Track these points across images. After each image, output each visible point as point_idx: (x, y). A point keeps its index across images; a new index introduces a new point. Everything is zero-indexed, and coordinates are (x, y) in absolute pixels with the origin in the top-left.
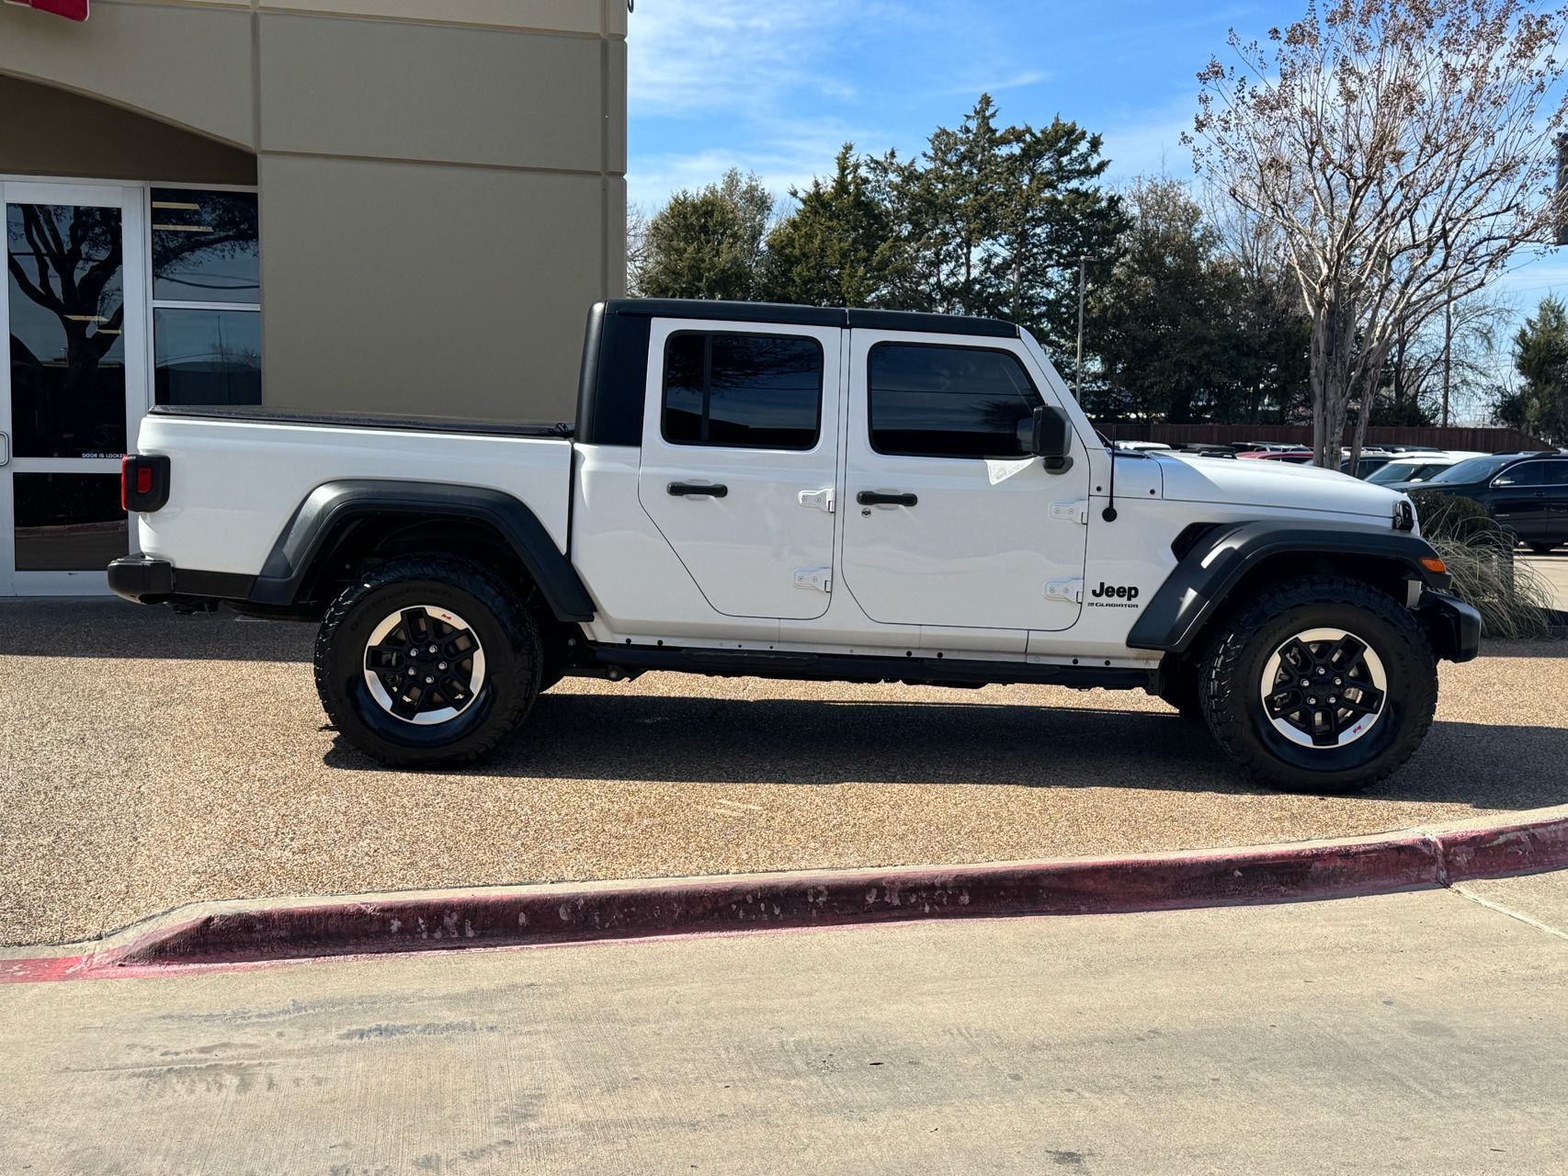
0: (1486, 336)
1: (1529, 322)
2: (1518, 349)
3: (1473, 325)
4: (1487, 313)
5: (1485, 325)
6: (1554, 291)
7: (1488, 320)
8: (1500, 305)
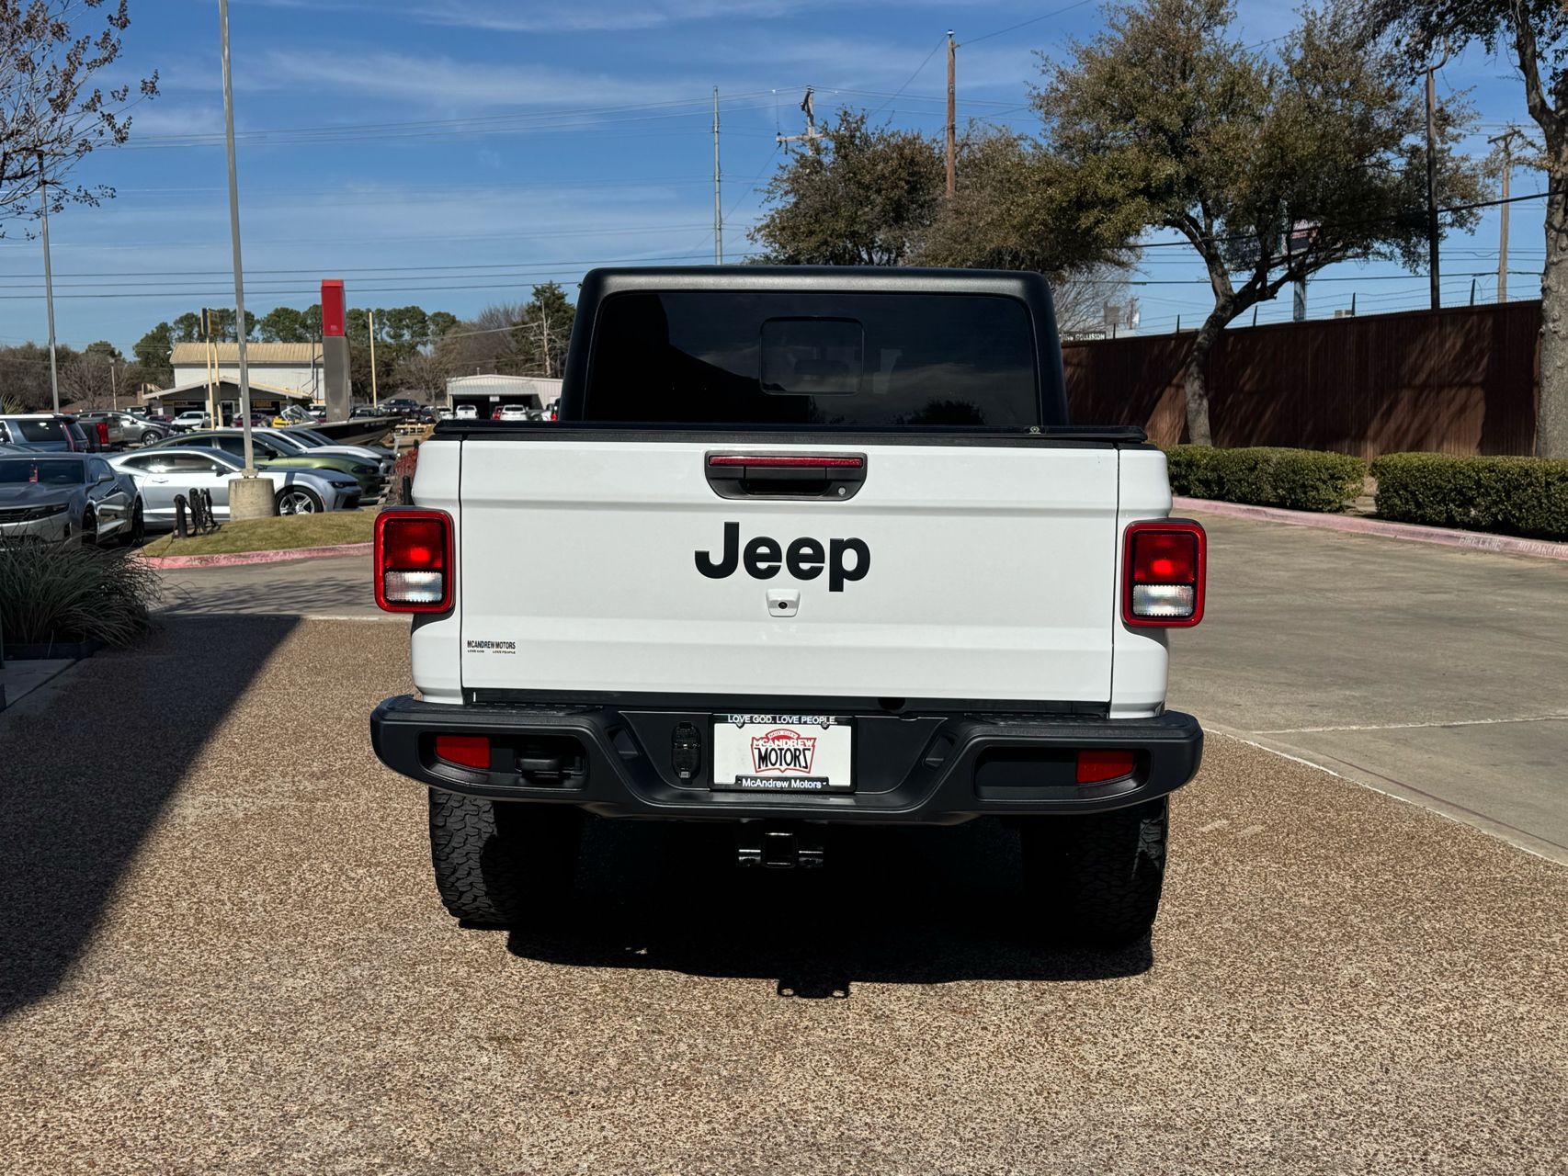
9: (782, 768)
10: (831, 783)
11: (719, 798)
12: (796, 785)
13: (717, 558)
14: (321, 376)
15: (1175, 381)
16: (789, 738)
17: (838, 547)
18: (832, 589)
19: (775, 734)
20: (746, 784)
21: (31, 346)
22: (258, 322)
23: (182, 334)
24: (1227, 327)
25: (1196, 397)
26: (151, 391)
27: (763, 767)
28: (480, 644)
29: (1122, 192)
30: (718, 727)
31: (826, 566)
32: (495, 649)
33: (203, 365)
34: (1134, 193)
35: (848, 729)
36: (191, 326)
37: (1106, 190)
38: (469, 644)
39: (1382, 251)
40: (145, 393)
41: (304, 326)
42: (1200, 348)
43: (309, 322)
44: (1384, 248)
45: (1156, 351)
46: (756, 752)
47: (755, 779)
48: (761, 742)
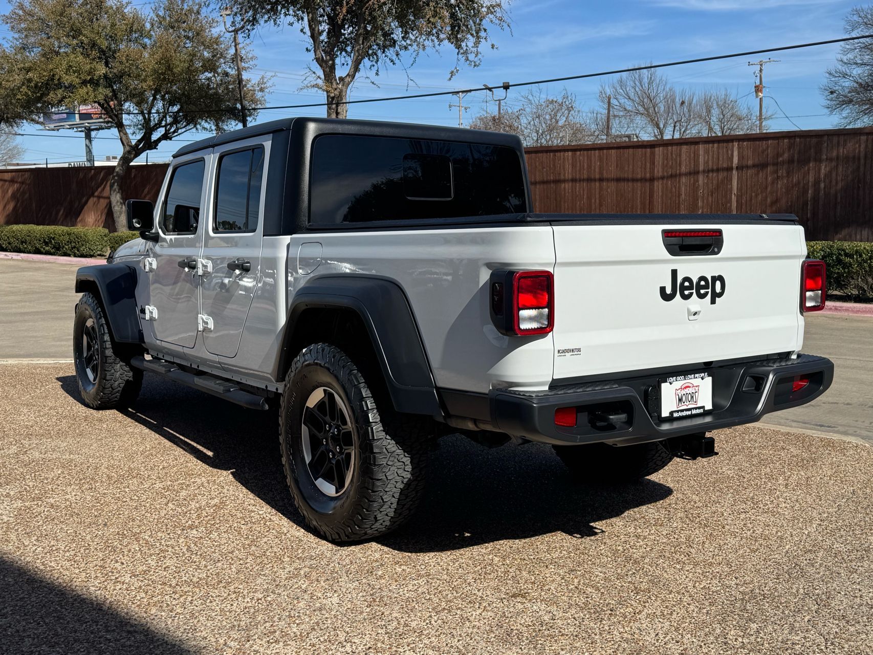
9: (687, 404)
10: (706, 409)
11: (665, 427)
12: (694, 412)
13: (669, 291)
15: (96, 194)
16: (689, 387)
17: (714, 279)
18: (711, 304)
19: (685, 386)
20: (675, 415)
24: (132, 164)
25: (119, 204)
27: (680, 405)
28: (564, 351)
29: (78, 80)
30: (663, 385)
31: (710, 290)
32: (571, 353)
34: (84, 83)
35: (711, 378)
37: (67, 79)
38: (559, 351)
39: (205, 126)
42: (118, 175)
44: (206, 125)
45: (81, 175)
46: (677, 396)
47: (678, 411)
48: (679, 391)
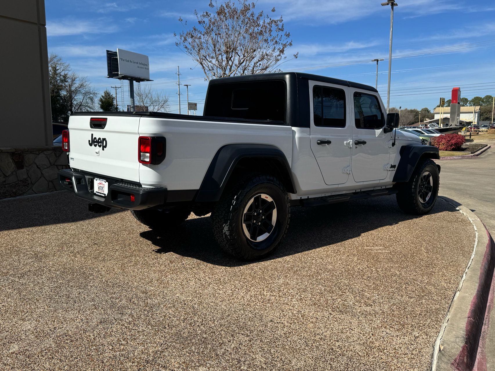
0: (92, 99)
1: (102, 96)
2: (100, 103)
3: (88, 96)
4: (91, 94)
5: (91, 96)
6: (108, 89)
7: (91, 95)
8: (94, 92)
9: (101, 191)
10: (106, 195)
11: (95, 197)
12: (102, 195)
14: (477, 115)
17: (103, 140)
18: (103, 150)
20: (97, 194)
21: (406, 109)
22: (469, 101)
23: (447, 105)
26: (427, 120)
31: (102, 144)
33: (439, 113)
36: (450, 103)
40: (425, 121)
41: (483, 101)
43: (484, 100)
